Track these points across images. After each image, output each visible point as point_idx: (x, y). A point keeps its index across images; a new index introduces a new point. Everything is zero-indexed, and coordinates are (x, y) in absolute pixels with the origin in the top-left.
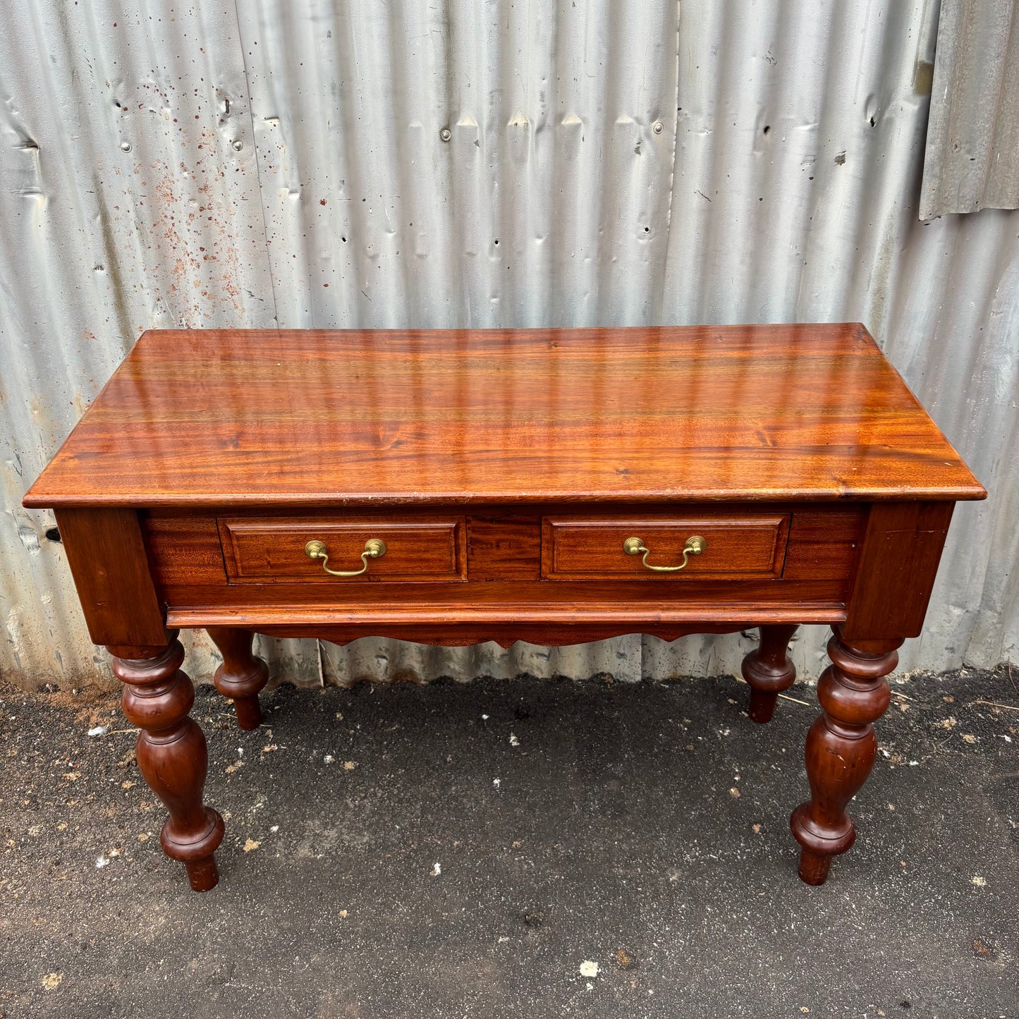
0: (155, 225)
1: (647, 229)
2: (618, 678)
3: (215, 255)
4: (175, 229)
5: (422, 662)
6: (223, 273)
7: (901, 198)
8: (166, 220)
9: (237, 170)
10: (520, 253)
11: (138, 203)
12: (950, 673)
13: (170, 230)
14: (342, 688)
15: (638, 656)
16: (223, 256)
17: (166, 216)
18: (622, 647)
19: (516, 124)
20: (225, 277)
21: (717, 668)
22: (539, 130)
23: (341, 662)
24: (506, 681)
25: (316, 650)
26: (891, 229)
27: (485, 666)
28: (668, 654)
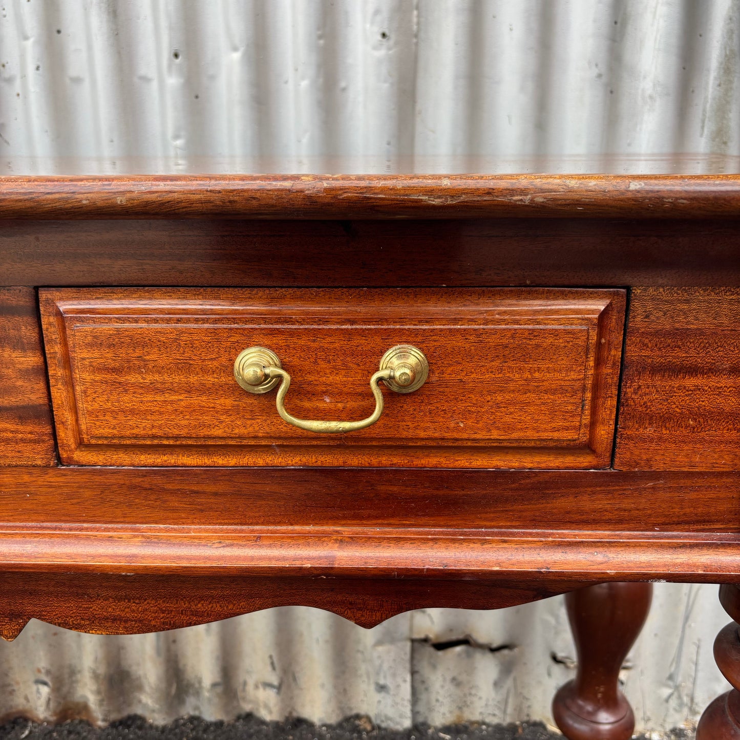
1: (384, 35)
2: (378, 722)
5: (98, 692)
15: (406, 689)
18: (382, 675)
21: (519, 709)
24: (219, 724)
26: (730, 38)
27: (191, 701)
28: (449, 687)
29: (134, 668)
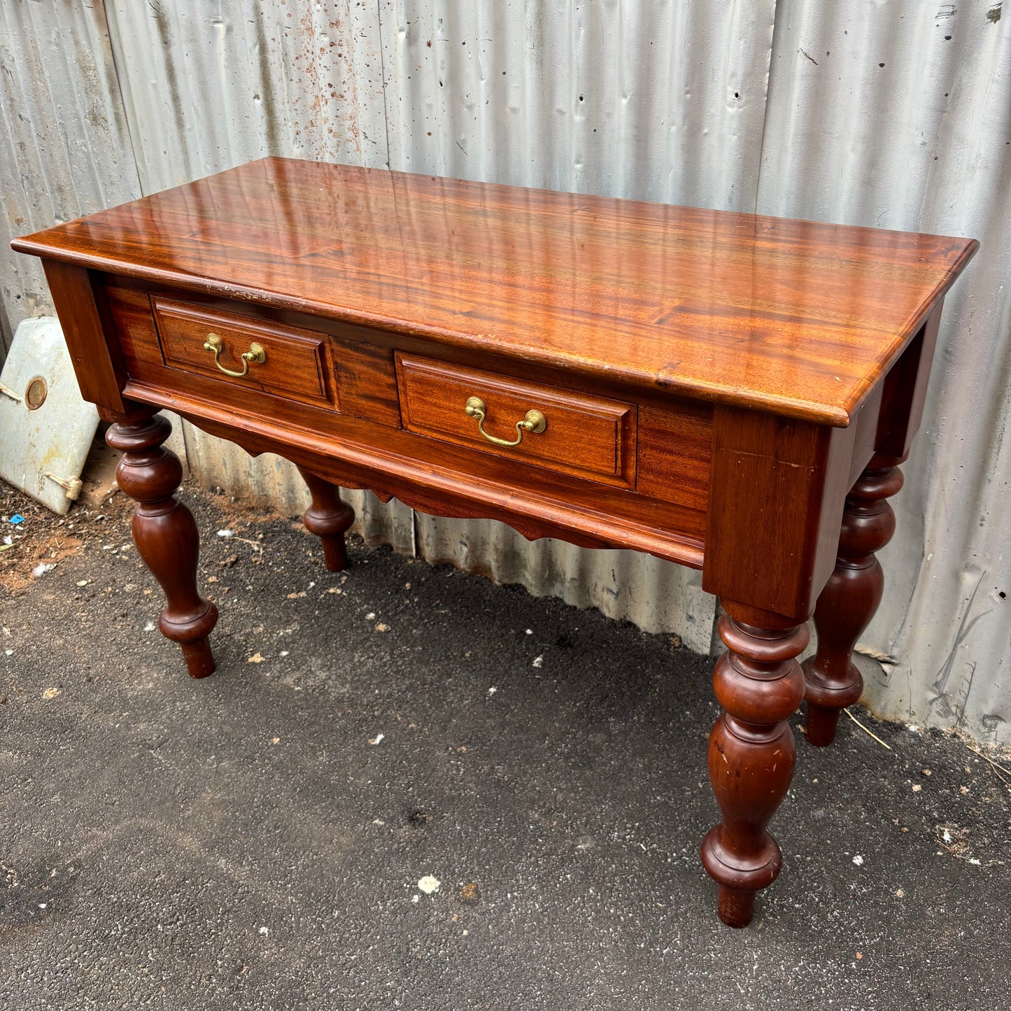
0: (297, 58)
1: (737, 95)
2: (686, 643)
3: (342, 93)
4: (314, 64)
5: (497, 561)
6: (349, 112)
8: (307, 54)
9: (358, 4)
10: (609, 115)
11: (284, 35)
13: (311, 66)
15: (709, 625)
16: (350, 95)
17: (308, 51)
18: (691, 608)
20: (351, 117)
25: (411, 519)
27: (558, 586)
29: (522, 552)
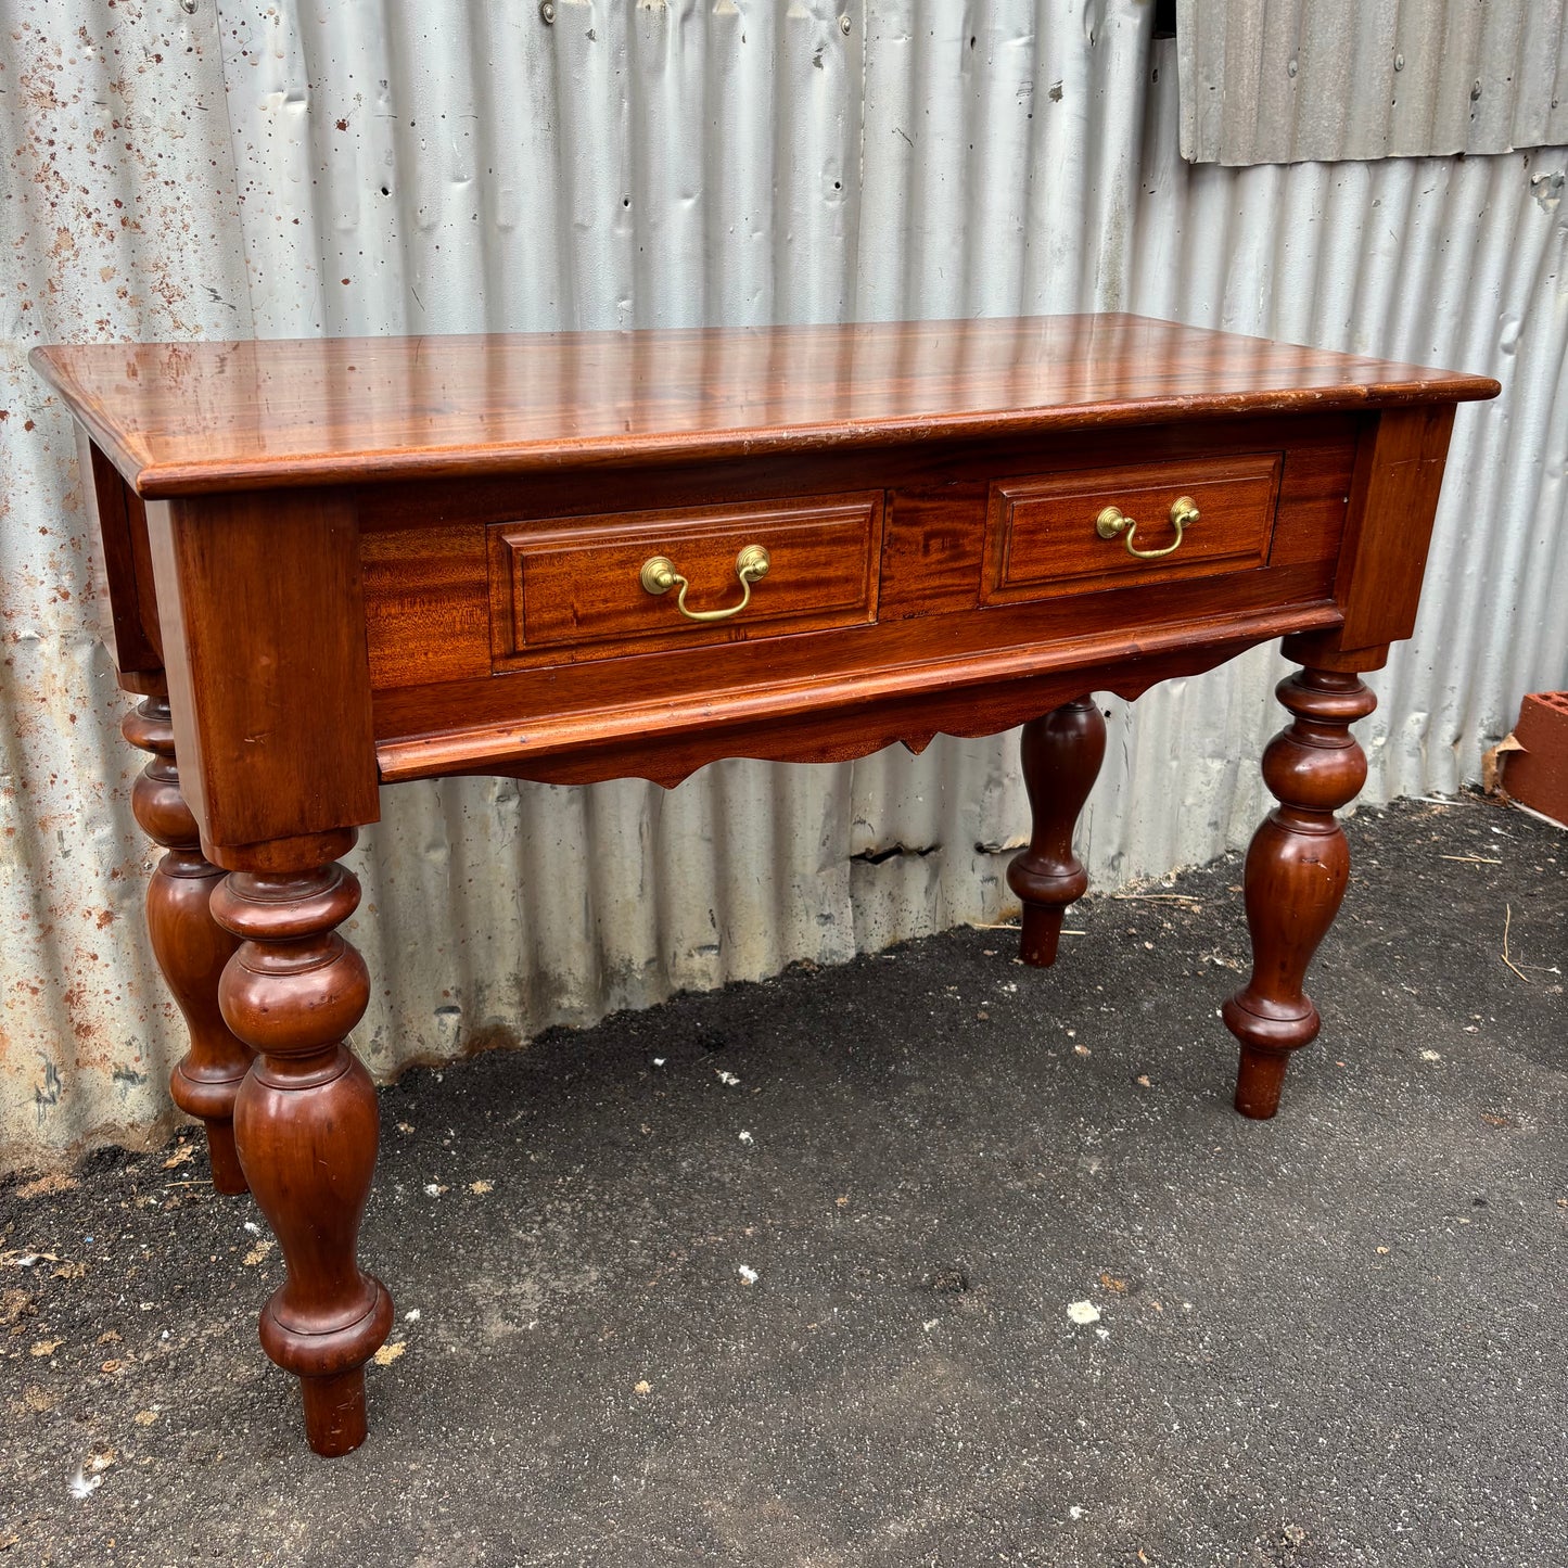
0: (19, 153)
1: (837, 185)
2: (823, 960)
3: (139, 220)
4: (55, 166)
5: (521, 1003)
6: (153, 256)
7: (1129, 148)
8: (37, 146)
9: (190, 50)
10: (655, 225)
12: (1217, 861)
13: (46, 168)
14: (380, 1088)
16: (152, 224)
17: (38, 139)
18: (826, 904)
19: (649, 7)
20: (156, 266)
21: (946, 916)
22: (686, 17)
23: (377, 1034)
24: (657, 1008)
26: (1120, 194)
28: (887, 902)
